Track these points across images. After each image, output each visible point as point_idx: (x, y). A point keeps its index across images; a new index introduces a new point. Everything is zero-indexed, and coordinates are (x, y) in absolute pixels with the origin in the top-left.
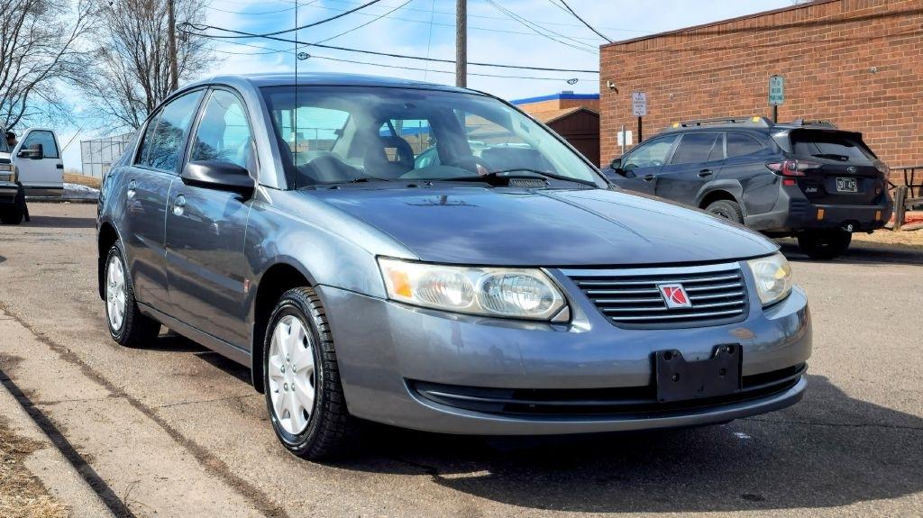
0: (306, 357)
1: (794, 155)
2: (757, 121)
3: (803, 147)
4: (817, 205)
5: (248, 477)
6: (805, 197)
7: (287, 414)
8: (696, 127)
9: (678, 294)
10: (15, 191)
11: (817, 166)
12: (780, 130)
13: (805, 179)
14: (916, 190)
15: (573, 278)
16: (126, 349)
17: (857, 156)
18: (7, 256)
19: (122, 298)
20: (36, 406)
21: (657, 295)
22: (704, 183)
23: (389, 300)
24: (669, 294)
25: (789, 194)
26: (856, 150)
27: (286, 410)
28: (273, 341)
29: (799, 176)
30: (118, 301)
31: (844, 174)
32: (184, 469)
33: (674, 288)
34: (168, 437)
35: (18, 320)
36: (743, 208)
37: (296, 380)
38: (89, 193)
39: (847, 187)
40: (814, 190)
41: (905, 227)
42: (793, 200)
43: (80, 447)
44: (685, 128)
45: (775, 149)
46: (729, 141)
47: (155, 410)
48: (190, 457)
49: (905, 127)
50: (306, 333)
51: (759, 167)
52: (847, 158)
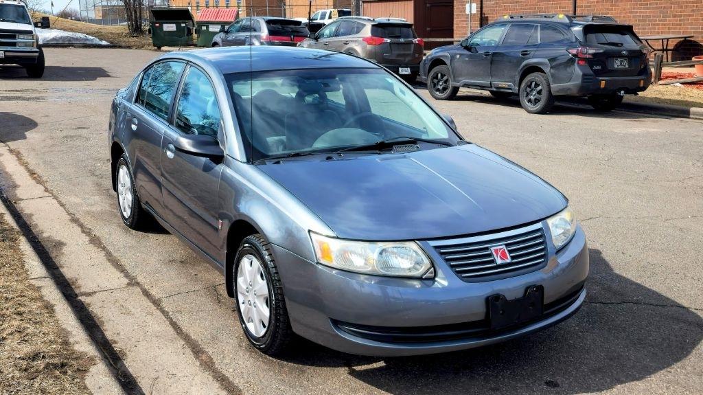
0: (262, 286)
1: (586, 44)
2: (561, 17)
3: (592, 37)
4: (600, 78)
5: (228, 372)
6: (591, 72)
7: (250, 320)
8: (520, 19)
9: (503, 253)
10: (37, 54)
11: (601, 51)
12: (576, 25)
13: (593, 61)
14: (670, 52)
15: (436, 247)
16: (134, 232)
17: (629, 43)
18: (37, 120)
19: (129, 197)
20: (80, 298)
21: (490, 255)
22: (524, 59)
23: (318, 263)
24: (497, 254)
25: (581, 70)
26: (628, 38)
27: (249, 318)
28: (239, 269)
29: (589, 58)
30: (126, 199)
31: (618, 55)
32: (186, 363)
33: (500, 249)
34: (171, 330)
35: (55, 197)
36: (550, 79)
37: (256, 301)
38: (88, 40)
39: (621, 65)
40: (599, 67)
41: (661, 82)
42: (584, 75)
43: (115, 342)
44: (512, 20)
45: (574, 40)
46: (542, 29)
47: (160, 300)
48: (188, 351)
49: (664, 8)
50: (261, 269)
51: (562, 51)
52: (622, 44)
